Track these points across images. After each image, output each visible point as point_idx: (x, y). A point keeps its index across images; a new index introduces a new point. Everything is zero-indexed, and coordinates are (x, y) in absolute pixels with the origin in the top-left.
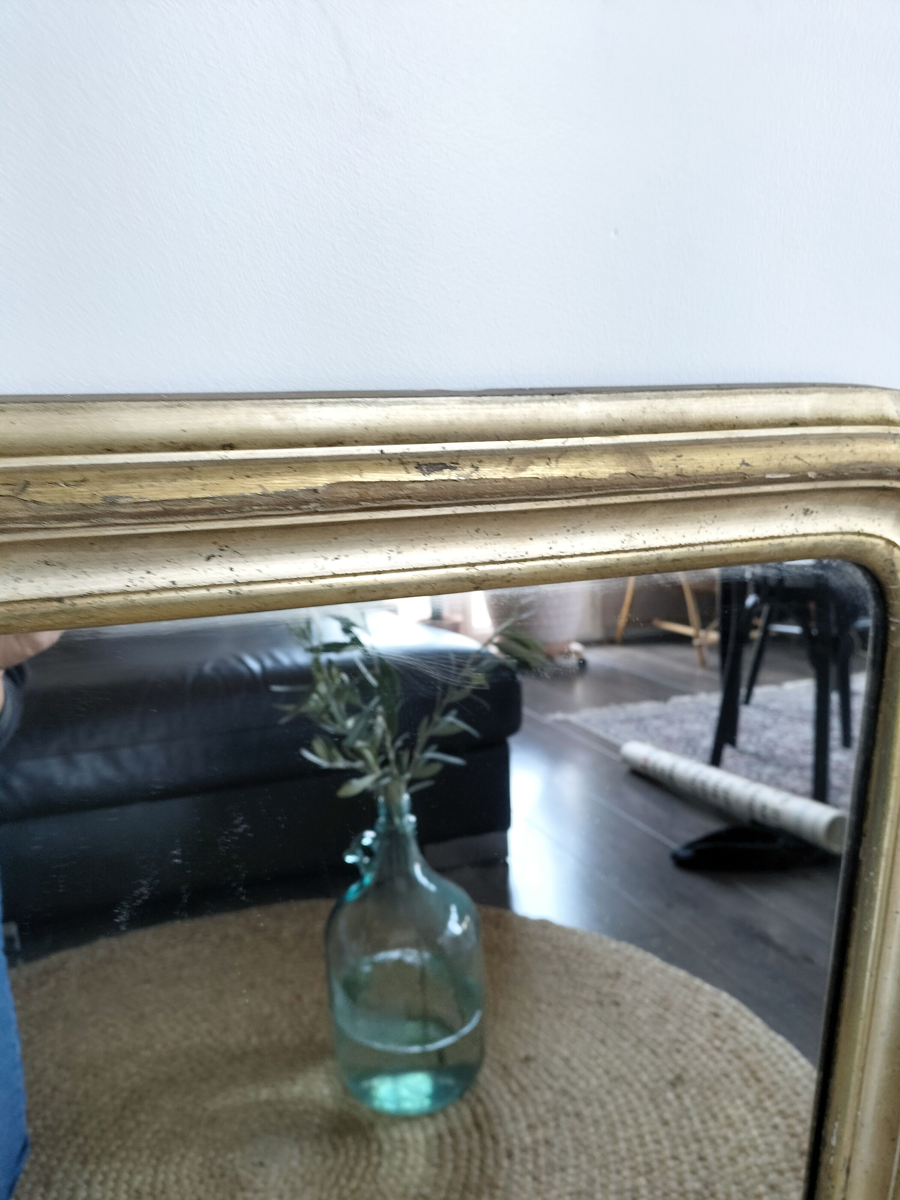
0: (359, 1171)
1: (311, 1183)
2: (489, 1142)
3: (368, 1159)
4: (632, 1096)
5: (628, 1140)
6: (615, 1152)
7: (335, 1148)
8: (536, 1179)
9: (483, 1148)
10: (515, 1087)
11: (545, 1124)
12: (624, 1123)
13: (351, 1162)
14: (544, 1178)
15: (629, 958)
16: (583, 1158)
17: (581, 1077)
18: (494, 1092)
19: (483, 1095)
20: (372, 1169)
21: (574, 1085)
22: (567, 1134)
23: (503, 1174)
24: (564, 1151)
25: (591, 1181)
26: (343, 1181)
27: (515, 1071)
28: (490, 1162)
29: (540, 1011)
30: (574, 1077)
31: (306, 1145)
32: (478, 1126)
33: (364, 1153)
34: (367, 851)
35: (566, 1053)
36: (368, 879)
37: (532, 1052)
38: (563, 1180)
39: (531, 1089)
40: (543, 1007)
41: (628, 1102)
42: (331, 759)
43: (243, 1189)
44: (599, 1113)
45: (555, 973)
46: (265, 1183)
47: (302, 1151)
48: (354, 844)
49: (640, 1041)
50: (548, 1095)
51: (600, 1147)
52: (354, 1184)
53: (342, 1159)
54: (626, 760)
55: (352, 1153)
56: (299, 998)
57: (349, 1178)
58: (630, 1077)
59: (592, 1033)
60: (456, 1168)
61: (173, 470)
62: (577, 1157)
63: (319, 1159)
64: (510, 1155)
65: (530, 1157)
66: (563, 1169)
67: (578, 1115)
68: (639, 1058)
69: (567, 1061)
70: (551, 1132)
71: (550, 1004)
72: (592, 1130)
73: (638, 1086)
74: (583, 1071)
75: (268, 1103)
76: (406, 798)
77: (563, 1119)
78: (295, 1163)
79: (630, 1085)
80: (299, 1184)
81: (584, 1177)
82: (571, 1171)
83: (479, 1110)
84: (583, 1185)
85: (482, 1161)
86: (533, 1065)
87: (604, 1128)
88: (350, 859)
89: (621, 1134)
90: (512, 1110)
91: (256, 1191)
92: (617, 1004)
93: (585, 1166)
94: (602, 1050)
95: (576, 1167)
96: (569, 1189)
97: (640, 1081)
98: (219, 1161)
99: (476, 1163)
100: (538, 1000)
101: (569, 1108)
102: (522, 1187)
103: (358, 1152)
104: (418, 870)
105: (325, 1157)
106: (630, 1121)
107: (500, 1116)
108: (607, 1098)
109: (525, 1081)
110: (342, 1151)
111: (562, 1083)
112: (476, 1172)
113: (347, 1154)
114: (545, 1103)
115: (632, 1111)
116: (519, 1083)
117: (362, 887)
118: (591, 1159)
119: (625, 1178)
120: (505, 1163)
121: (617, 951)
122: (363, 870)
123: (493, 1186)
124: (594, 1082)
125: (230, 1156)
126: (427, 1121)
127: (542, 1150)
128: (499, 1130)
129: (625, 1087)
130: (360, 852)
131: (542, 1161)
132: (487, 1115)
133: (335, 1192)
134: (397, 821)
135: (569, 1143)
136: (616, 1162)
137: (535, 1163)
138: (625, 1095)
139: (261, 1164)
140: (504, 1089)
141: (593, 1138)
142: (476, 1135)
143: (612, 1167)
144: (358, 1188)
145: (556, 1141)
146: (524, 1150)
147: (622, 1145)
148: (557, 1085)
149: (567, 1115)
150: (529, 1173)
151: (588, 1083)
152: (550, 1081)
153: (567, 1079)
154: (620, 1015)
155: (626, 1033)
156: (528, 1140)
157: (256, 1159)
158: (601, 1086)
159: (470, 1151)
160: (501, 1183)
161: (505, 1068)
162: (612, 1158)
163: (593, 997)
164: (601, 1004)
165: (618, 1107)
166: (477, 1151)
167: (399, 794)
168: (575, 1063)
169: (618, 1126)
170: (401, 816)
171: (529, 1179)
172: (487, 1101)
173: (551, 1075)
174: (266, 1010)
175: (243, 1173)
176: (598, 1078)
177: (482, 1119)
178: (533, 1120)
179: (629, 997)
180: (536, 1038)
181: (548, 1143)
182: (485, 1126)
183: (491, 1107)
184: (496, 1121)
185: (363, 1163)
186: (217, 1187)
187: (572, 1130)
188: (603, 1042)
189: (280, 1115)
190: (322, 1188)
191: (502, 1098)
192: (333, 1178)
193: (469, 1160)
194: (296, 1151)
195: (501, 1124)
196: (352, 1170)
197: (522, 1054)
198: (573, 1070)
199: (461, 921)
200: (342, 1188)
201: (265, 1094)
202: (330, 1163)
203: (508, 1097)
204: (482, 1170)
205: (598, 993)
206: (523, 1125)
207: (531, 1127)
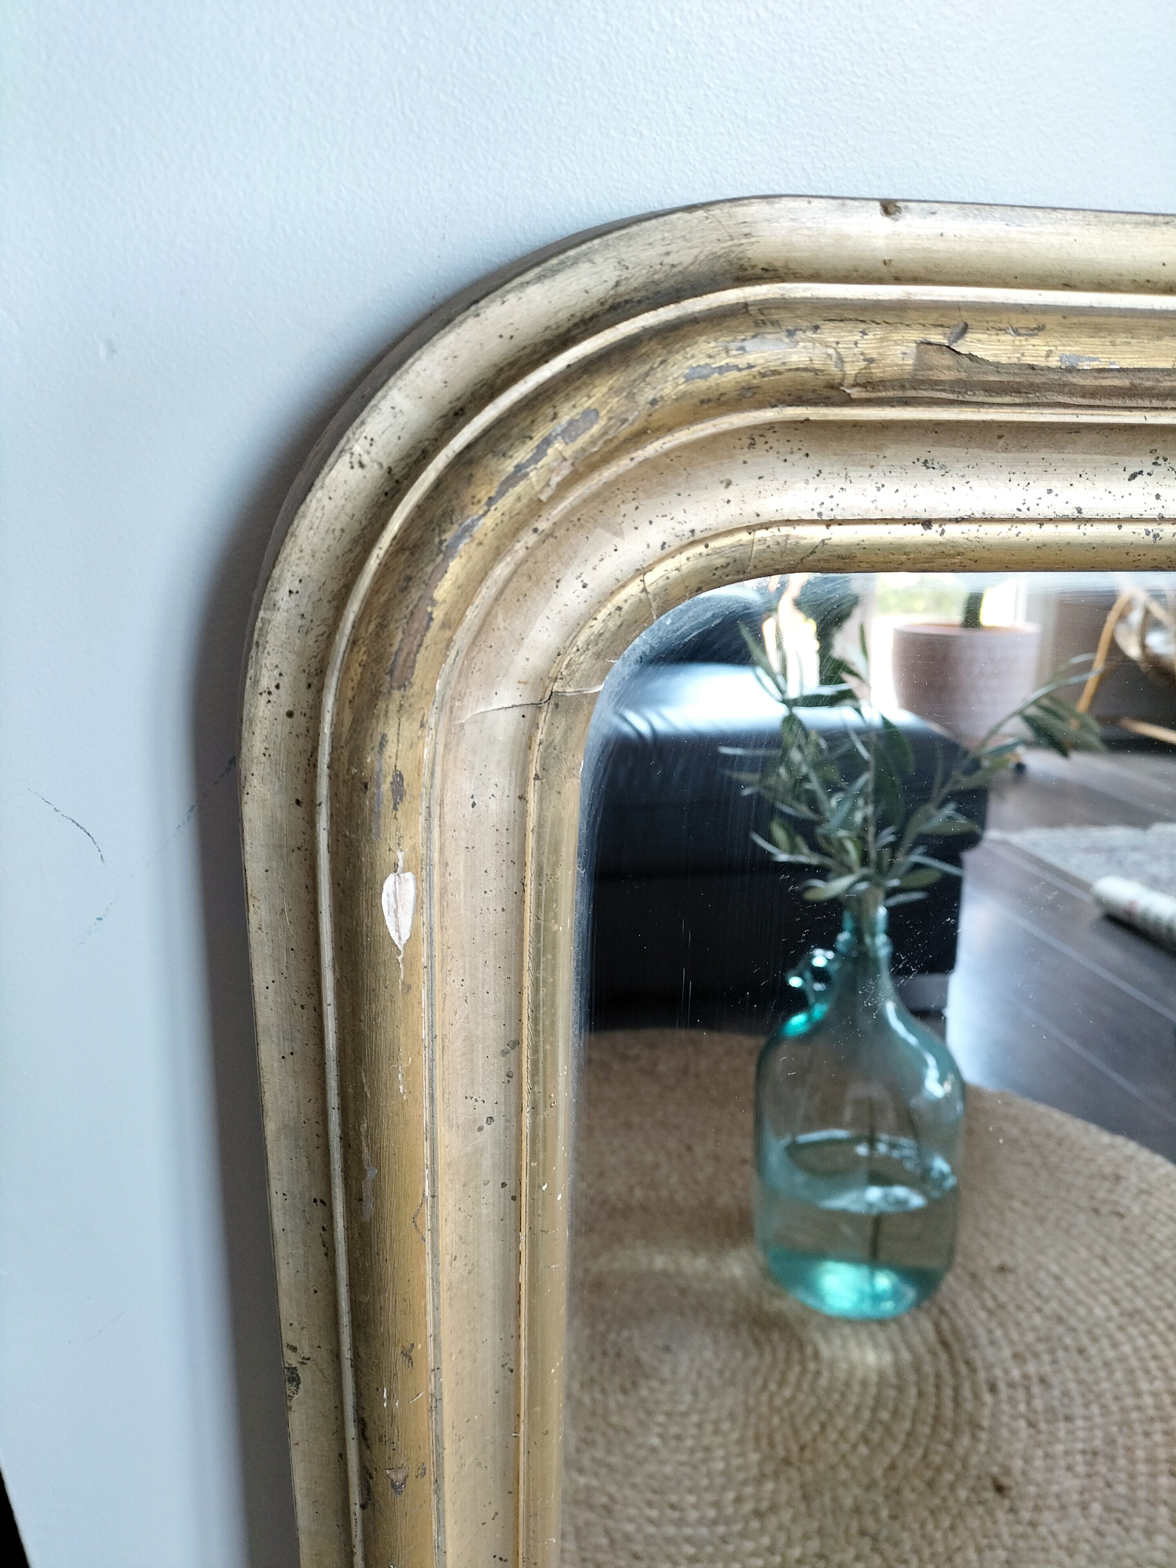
0: (792, 1377)
1: (732, 1382)
2: (963, 1369)
3: (803, 1363)
4: (1154, 1338)
5: (1155, 1394)
6: (1139, 1408)
7: (757, 1343)
8: (1031, 1424)
9: (955, 1373)
10: (990, 1304)
11: (1036, 1356)
12: (1147, 1372)
13: (781, 1365)
14: (1043, 1426)
15: (1130, 1158)
16: (1095, 1409)
17: (1080, 1302)
18: (962, 1304)
19: (948, 1307)
20: (809, 1377)
21: (1071, 1311)
22: (1069, 1374)
23: (986, 1411)
24: (1066, 1394)
25: (1110, 1441)
26: (773, 1387)
27: (988, 1282)
28: (966, 1392)
29: (1012, 1210)
30: (1069, 1301)
31: (721, 1334)
32: (945, 1345)
33: (796, 1356)
34: (820, 975)
35: (1054, 1268)
36: (820, 1010)
37: (1010, 1262)
38: (1070, 1432)
39: (1011, 1308)
40: (1017, 1204)
41: (1151, 1346)
42: (793, 849)
43: (646, 1377)
44: (1110, 1354)
45: (1028, 1164)
46: (674, 1372)
47: (716, 1341)
48: (801, 965)
49: (1158, 1268)
50: (1037, 1320)
51: (1117, 1398)
52: (787, 1392)
53: (768, 1358)
54: (1099, 901)
55: (781, 1354)
56: (689, 1148)
57: (782, 1383)
58: (1150, 1314)
59: (1089, 1248)
60: (921, 1394)
61: (1157, 322)
62: (1087, 1405)
63: (739, 1354)
64: (993, 1389)
65: (1020, 1395)
66: (1068, 1419)
67: (1081, 1351)
68: (1159, 1289)
69: (1057, 1278)
70: (1047, 1369)
71: (1025, 1203)
72: (1103, 1374)
73: (1161, 1326)
74: (1081, 1295)
75: (664, 1273)
76: (882, 912)
77: (1060, 1354)
78: (708, 1354)
79: (1150, 1323)
80: (716, 1381)
81: (1099, 1433)
82: (1080, 1423)
83: (945, 1325)
84: (1098, 1443)
85: (956, 1390)
86: (1011, 1278)
87: (1119, 1375)
88: (795, 982)
89: (1144, 1386)
90: (990, 1331)
91: (663, 1382)
92: (1121, 1216)
93: (1098, 1420)
94: (1106, 1271)
95: (1087, 1418)
96: (1080, 1446)
97: (1164, 1320)
98: (612, 1336)
99: (948, 1392)
100: (1009, 1196)
101: (1068, 1340)
102: (1014, 1432)
103: (788, 1353)
104: (890, 1009)
105: (746, 1355)
106: (1156, 1372)
107: (973, 1337)
108: (1120, 1336)
109: (1003, 1298)
110: (768, 1349)
111: (1053, 1306)
112: (949, 1404)
113: (774, 1352)
114: (1034, 1329)
115: (1155, 1357)
116: (994, 1297)
117: (809, 1019)
118: (1105, 1410)
119: (1157, 1445)
120: (988, 1398)
121: (1112, 1146)
122: (811, 999)
123: (975, 1425)
124: (1098, 1312)
125: (625, 1333)
126: (875, 1328)
127: (1036, 1389)
128: (974, 1354)
129: (1144, 1327)
130: (808, 975)
131: (1038, 1404)
132: (955, 1331)
133: (764, 1398)
134: (868, 940)
135: (1072, 1386)
136: (1141, 1422)
137: (1028, 1403)
138: (1145, 1336)
139: (667, 1349)
140: (976, 1304)
141: (1106, 1385)
142: (943, 1357)
143: (1138, 1428)
144: (793, 1399)
145: (1055, 1380)
146: (1011, 1385)
147: (1148, 1400)
148: (1048, 1309)
149: (1066, 1349)
150: (1021, 1416)
151: (1090, 1311)
152: (1038, 1302)
153: (1061, 1301)
154: (1126, 1230)
155: (1136, 1255)
156: (1016, 1373)
157: (660, 1342)
158: (1110, 1318)
159: (938, 1376)
160: (985, 1423)
161: (974, 1276)
162: (1134, 1415)
163: (1084, 1202)
164: (1096, 1211)
165: (1136, 1350)
166: (947, 1375)
167: (876, 905)
168: (1069, 1283)
169: (1140, 1374)
170: (873, 935)
171: (1022, 1424)
172: (953, 1314)
173: (1038, 1294)
174: (649, 1158)
175: (645, 1357)
176: (1104, 1307)
177: (950, 1338)
178: (1020, 1348)
179: (1136, 1209)
180: (1011, 1242)
181: (1043, 1380)
182: (956, 1347)
183: (960, 1323)
184: (969, 1343)
185: (797, 1369)
186: (614, 1370)
187: (1076, 1370)
188: (1104, 1260)
189: (683, 1292)
190: (747, 1391)
191: (974, 1315)
192: (759, 1381)
193: (938, 1387)
194: (708, 1340)
195: (975, 1346)
196: (784, 1374)
197: (996, 1262)
198: (1068, 1292)
199: (941, 1081)
200: (772, 1396)
201: (660, 1262)
202: (753, 1361)
203: (983, 1315)
204: (957, 1401)
205: (1092, 1198)
206: (1007, 1353)
207: (1017, 1357)
